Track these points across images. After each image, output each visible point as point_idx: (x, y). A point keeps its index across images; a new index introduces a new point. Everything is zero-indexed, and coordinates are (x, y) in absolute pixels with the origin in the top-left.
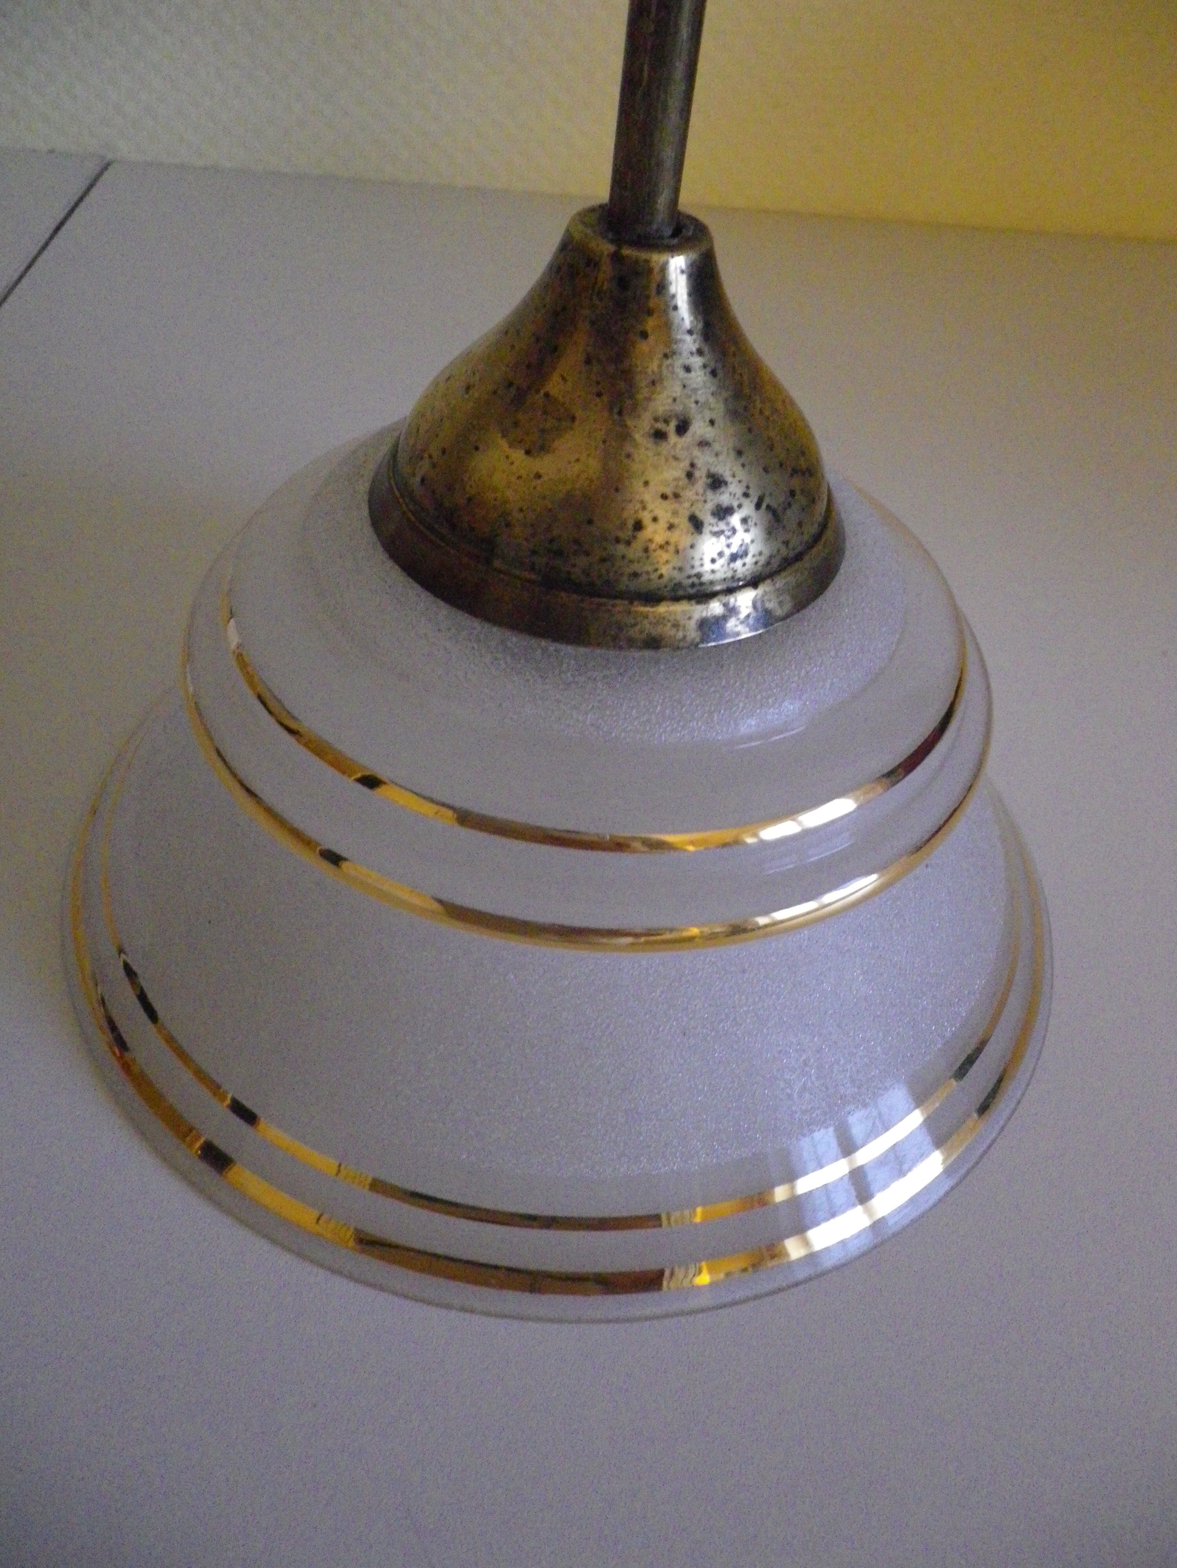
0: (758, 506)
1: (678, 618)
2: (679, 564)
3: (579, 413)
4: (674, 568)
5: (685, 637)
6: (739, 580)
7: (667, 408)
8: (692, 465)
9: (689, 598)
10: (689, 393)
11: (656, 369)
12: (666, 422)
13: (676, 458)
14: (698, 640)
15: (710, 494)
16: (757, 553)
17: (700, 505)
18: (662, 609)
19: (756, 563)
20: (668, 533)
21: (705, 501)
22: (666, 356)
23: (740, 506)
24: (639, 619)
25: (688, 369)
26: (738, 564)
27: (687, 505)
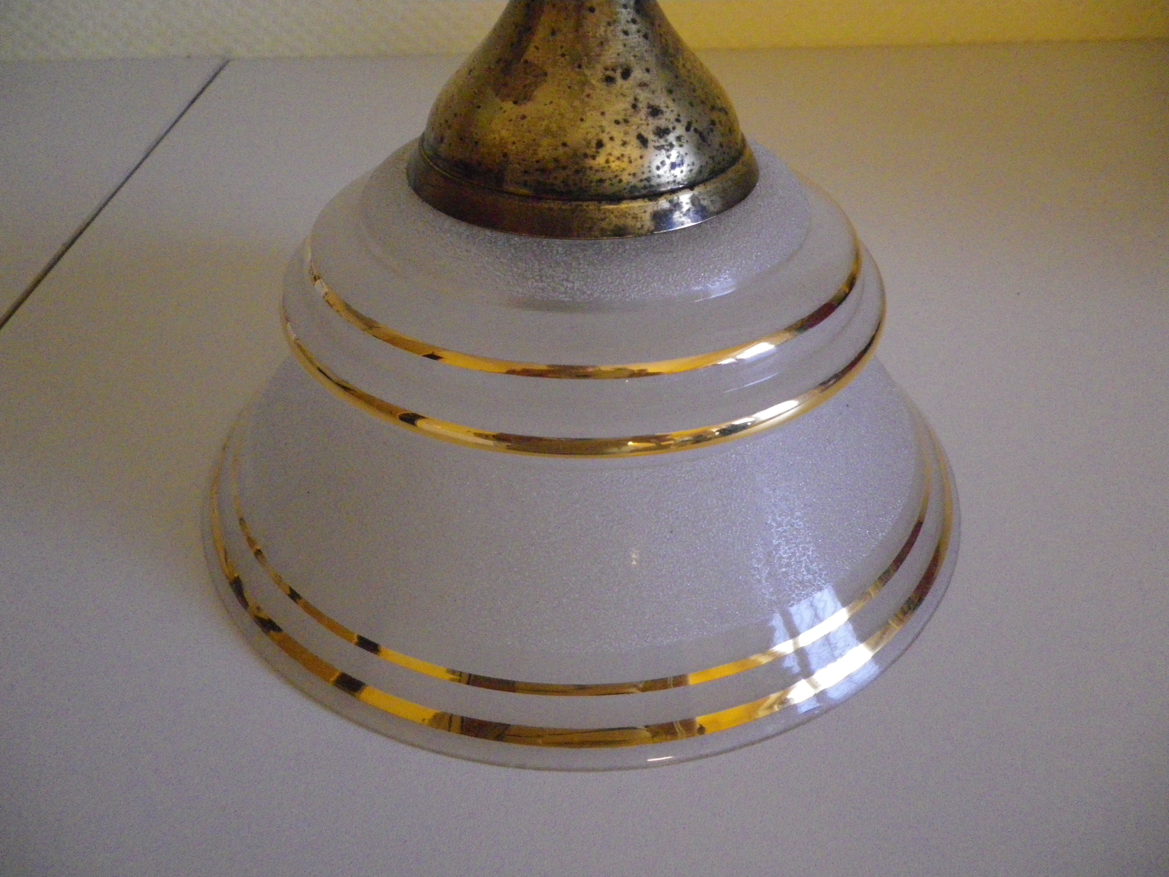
0: (688, 129)
1: (636, 212)
2: (633, 171)
3: (550, 70)
4: (629, 174)
5: (642, 226)
6: (679, 183)
7: (613, 60)
8: (636, 99)
9: (643, 197)
10: (629, 49)
11: (603, 34)
12: (614, 70)
13: (624, 95)
14: (652, 228)
15: (651, 120)
16: (690, 163)
17: (644, 127)
18: (624, 206)
19: (691, 171)
20: (623, 148)
21: (648, 124)
22: (609, 24)
23: (674, 128)
24: (607, 214)
25: (626, 33)
26: (677, 171)
27: (634, 127)
